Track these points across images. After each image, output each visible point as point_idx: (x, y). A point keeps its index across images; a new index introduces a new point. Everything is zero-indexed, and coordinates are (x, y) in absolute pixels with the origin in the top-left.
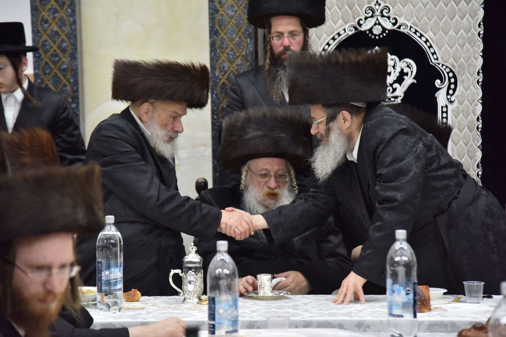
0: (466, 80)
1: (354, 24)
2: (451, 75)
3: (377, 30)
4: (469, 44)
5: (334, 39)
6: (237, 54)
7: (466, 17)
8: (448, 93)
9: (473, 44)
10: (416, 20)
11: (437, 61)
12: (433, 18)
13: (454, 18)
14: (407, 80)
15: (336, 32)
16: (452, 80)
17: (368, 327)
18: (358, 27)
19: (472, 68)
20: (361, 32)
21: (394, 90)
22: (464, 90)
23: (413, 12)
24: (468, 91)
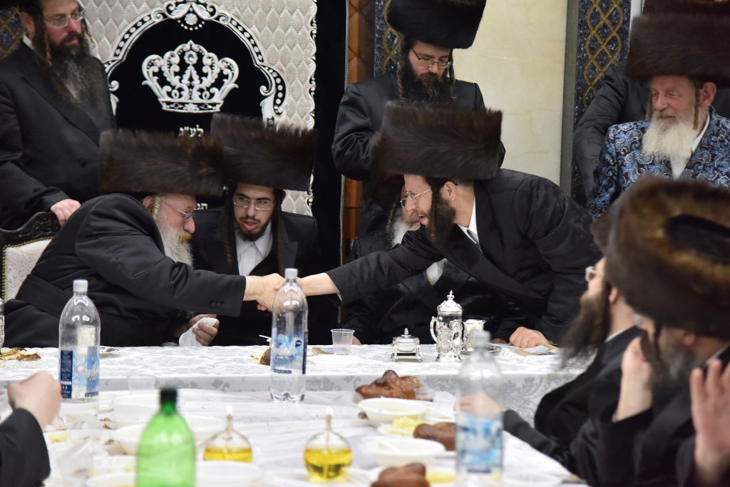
0: (296, 88)
1: (161, 9)
2: (279, 81)
3: (191, 20)
4: (300, 45)
5: (136, 27)
6: (13, 37)
7: (296, 12)
8: (275, 104)
9: (305, 44)
10: (238, 11)
11: (262, 64)
12: (257, 10)
13: (282, 12)
14: (228, 84)
15: (139, 18)
16: (280, 88)
17: (227, 385)
18: (167, 14)
19: (303, 74)
20: (171, 20)
21: (212, 95)
22: (293, 100)
24: (298, 102)
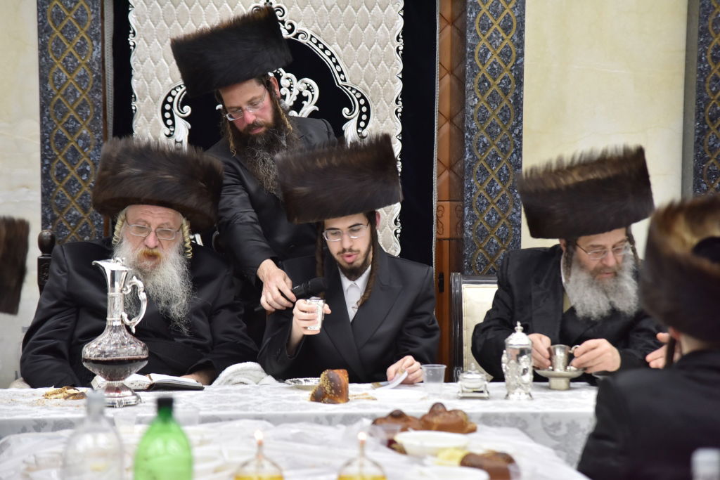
0: (381, 109)
2: (362, 102)
4: (385, 63)
6: (78, 62)
7: (381, 27)
8: (358, 126)
9: (390, 62)
10: (318, 27)
11: (344, 84)
12: (339, 25)
13: (365, 27)
14: (307, 107)
16: (364, 109)
19: (389, 94)
22: (378, 122)
23: (313, 16)
24: (384, 124)
